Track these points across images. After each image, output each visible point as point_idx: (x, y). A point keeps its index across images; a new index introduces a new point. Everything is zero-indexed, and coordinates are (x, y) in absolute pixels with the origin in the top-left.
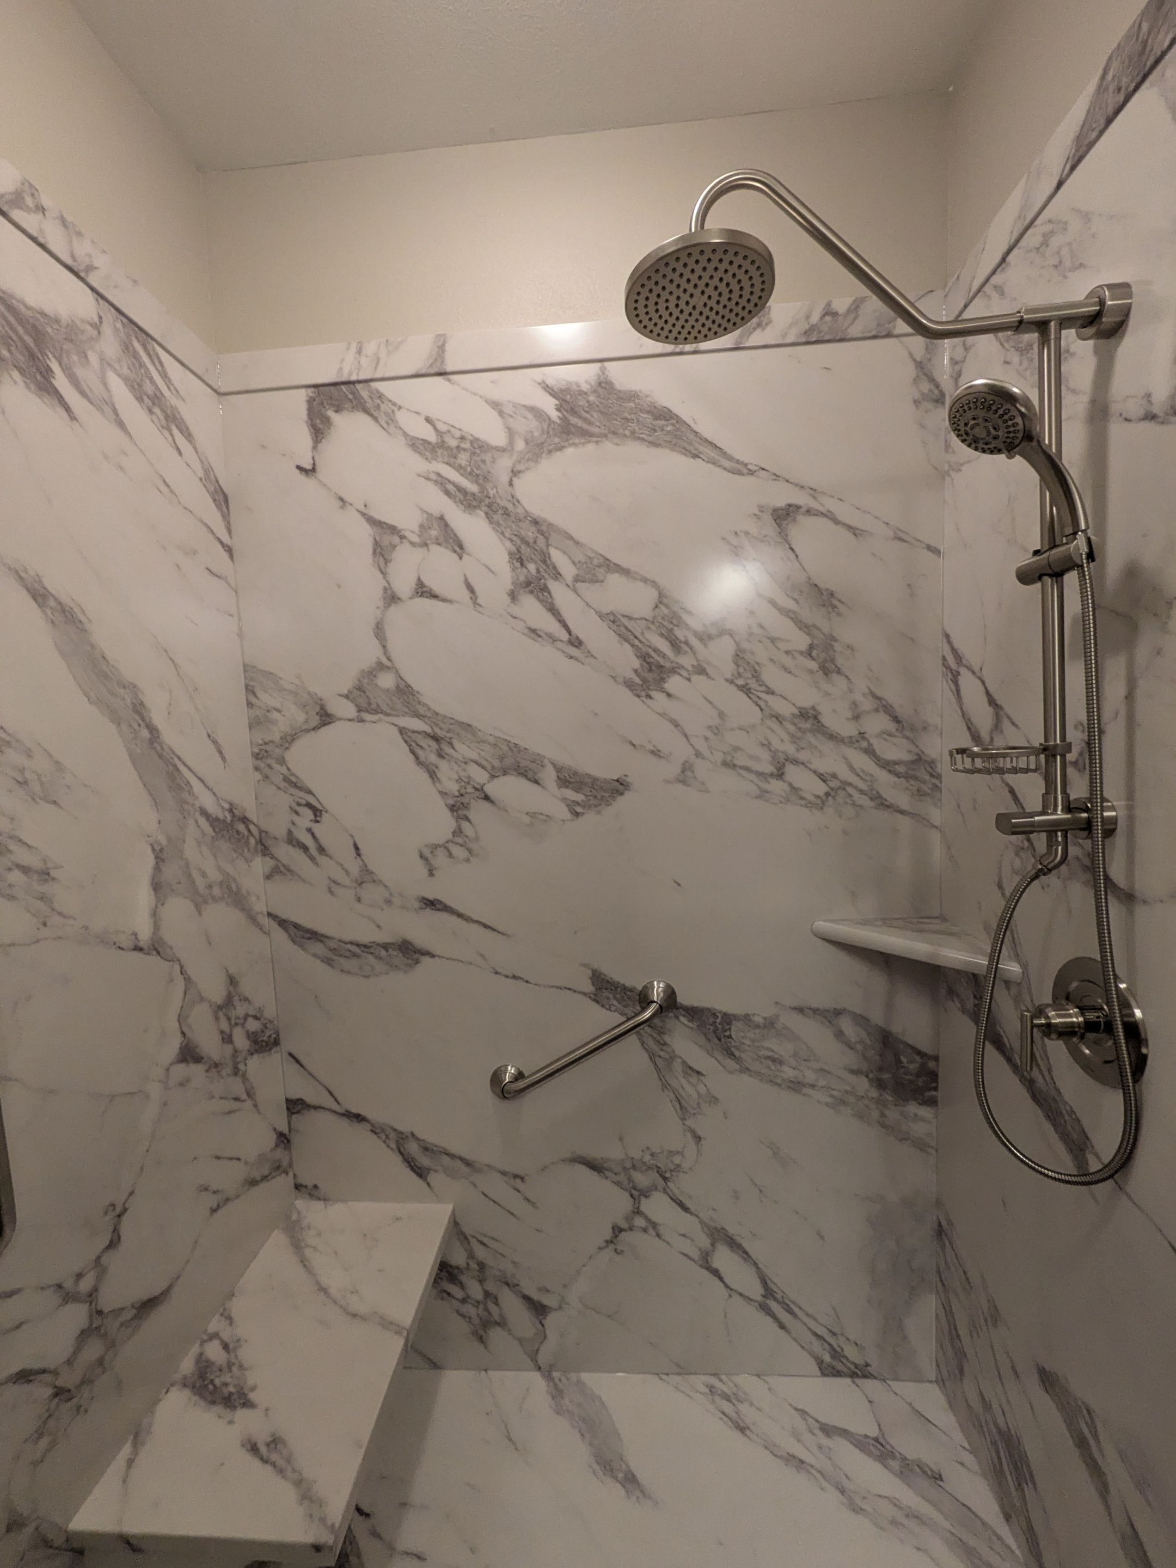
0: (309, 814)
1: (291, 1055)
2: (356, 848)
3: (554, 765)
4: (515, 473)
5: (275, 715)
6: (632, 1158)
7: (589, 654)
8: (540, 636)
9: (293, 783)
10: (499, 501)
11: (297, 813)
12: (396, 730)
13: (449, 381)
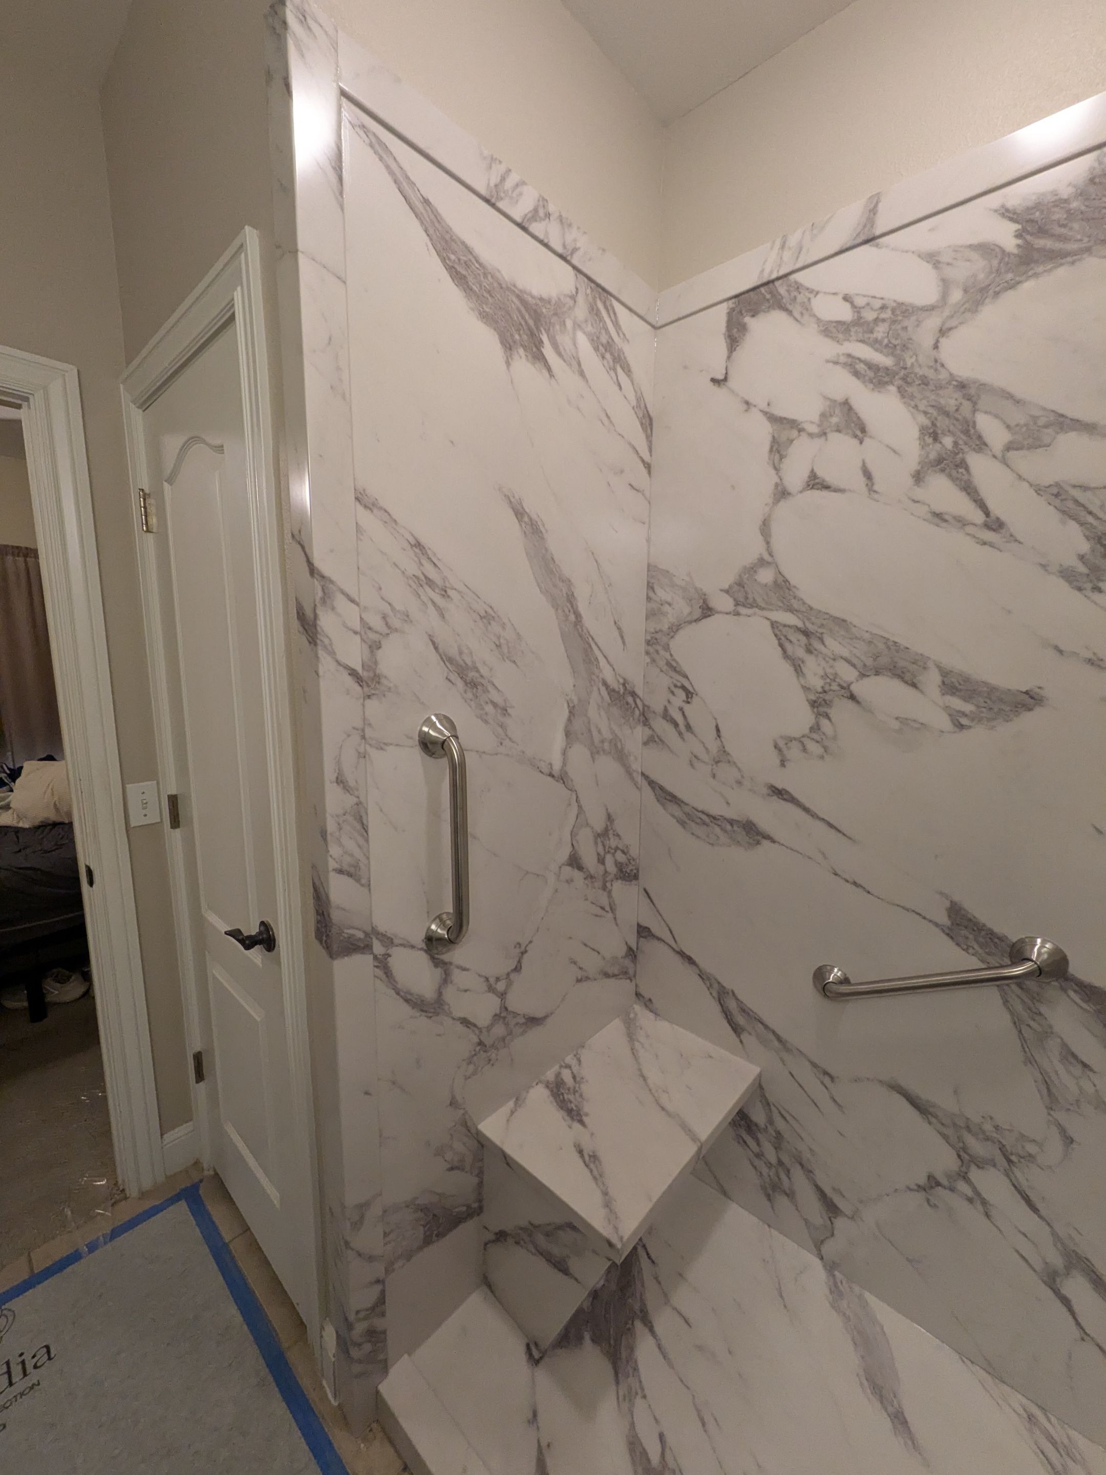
0: (682, 694)
1: (645, 890)
2: (718, 730)
3: (939, 668)
4: (943, 332)
5: (666, 608)
6: (968, 1119)
7: (1013, 538)
9: (674, 667)
10: (917, 370)
11: (673, 693)
12: (768, 623)
13: (877, 246)
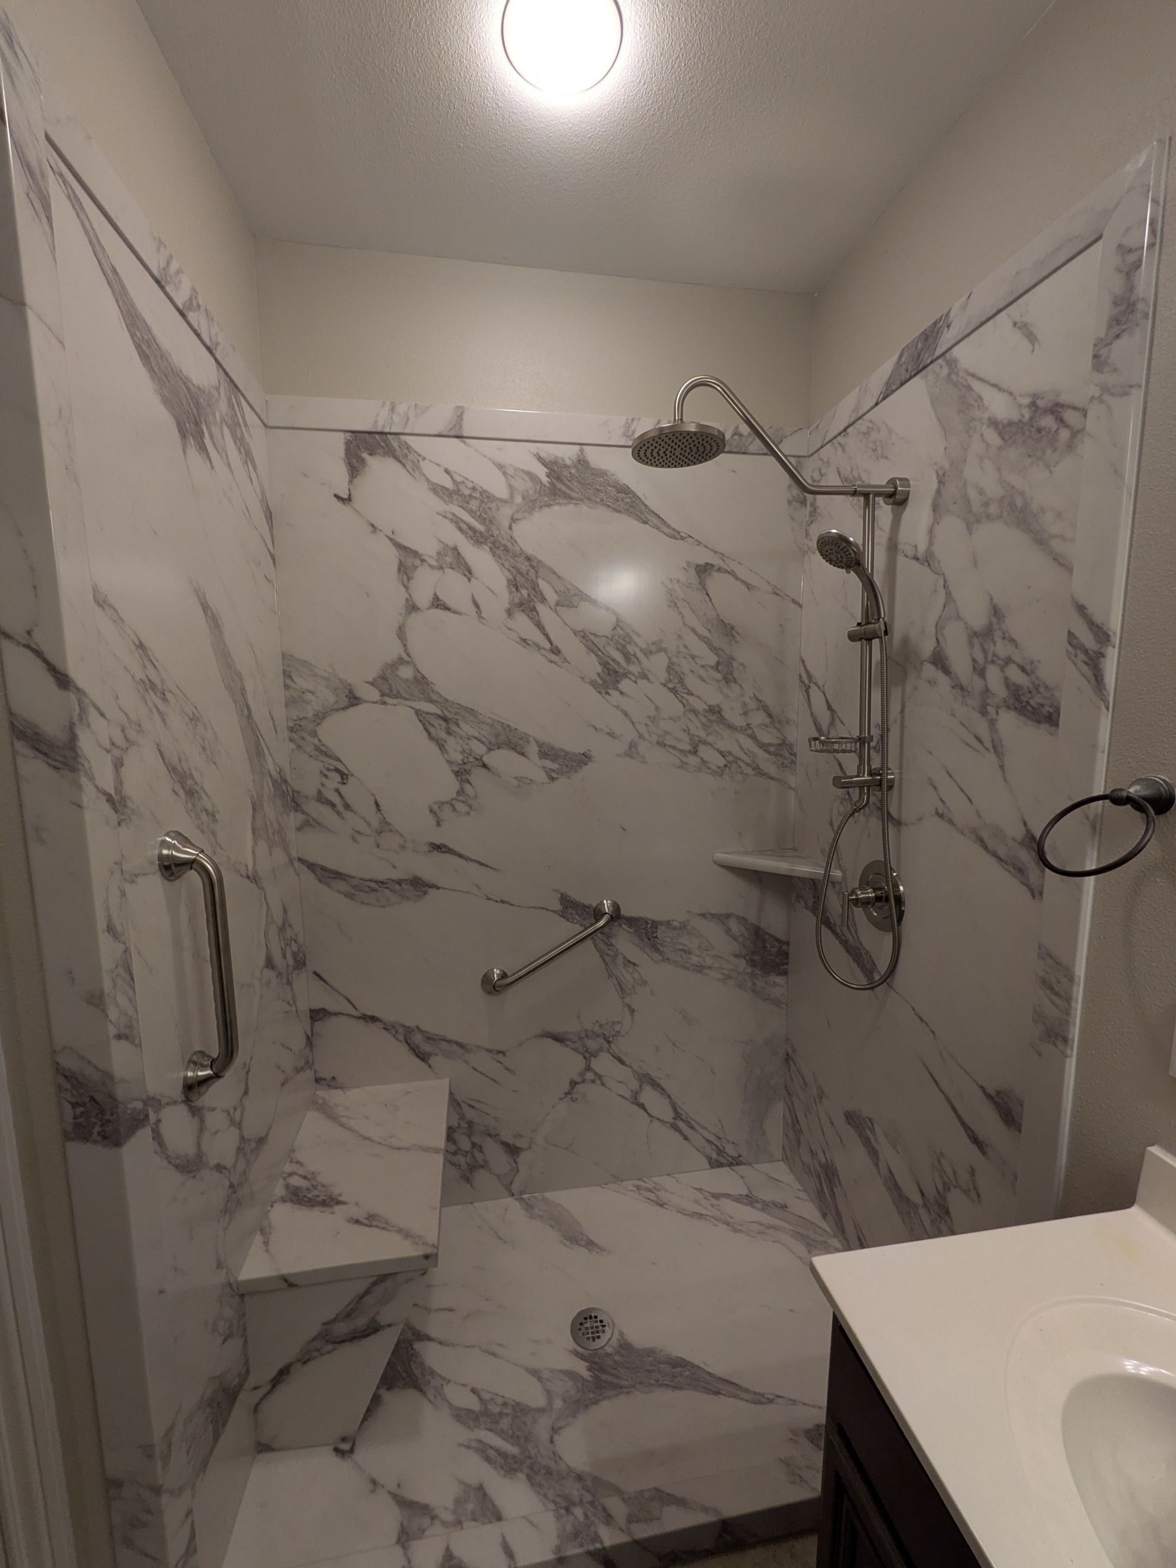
0: (337, 777)
1: (315, 973)
2: (377, 804)
3: (536, 741)
4: (514, 520)
5: (309, 696)
6: (586, 1030)
7: (566, 660)
8: (529, 645)
9: (323, 752)
10: (500, 539)
11: (326, 776)
12: (412, 711)
13: (465, 443)
